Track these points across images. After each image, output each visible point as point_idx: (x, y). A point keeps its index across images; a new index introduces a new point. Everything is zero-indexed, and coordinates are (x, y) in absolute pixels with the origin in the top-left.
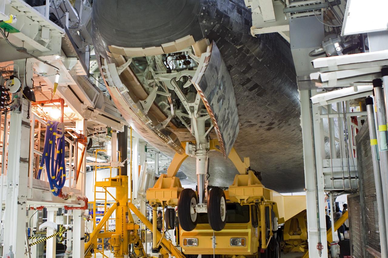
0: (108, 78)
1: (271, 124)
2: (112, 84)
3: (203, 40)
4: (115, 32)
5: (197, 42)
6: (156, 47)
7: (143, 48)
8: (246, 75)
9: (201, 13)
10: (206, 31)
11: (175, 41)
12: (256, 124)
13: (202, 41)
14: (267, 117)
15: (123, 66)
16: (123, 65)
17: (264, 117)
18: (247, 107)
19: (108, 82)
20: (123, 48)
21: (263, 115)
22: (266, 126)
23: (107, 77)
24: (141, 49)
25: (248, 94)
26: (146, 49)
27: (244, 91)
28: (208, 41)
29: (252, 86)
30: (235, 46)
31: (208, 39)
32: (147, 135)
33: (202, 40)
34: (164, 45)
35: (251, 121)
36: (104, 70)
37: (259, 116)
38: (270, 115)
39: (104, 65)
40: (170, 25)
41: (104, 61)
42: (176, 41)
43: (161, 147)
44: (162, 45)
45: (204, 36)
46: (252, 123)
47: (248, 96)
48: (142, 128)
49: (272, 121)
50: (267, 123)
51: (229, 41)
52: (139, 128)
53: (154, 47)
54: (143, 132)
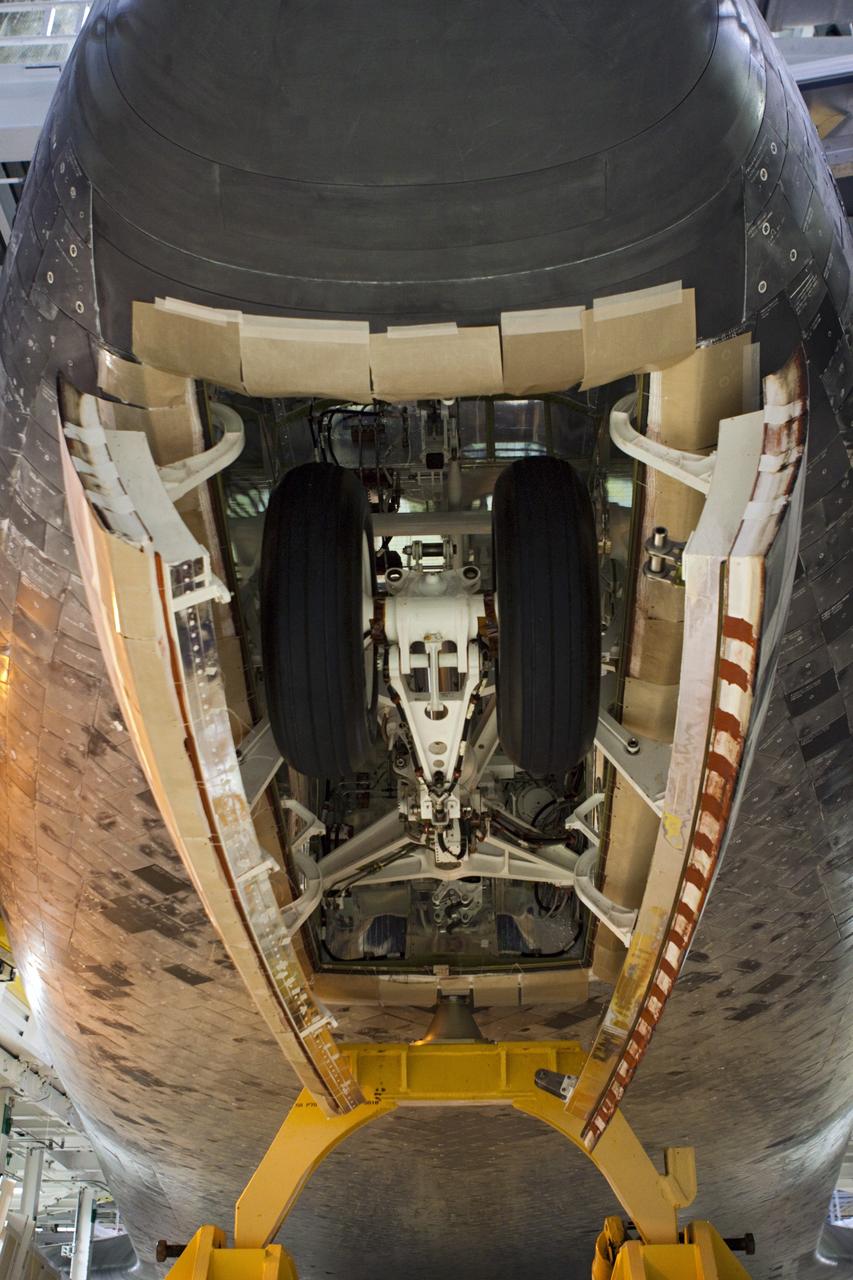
0: (103, 491)
1: (776, 981)
2: (134, 527)
3: (736, 339)
4: (217, 190)
5: (703, 344)
6: (460, 325)
7: (375, 329)
8: (829, 647)
9: (759, 168)
10: (762, 287)
11: (589, 306)
12: (717, 978)
13: (727, 347)
14: (786, 938)
15: (184, 466)
16: (192, 462)
17: (773, 939)
18: (744, 861)
19: (106, 513)
20: (238, 317)
21: (775, 922)
22: (749, 991)
23: (98, 486)
24: (356, 332)
25: (788, 777)
26: (394, 333)
27: (782, 756)
28: (753, 361)
29: (825, 727)
30: (846, 444)
31: (758, 344)
32: (112, 1017)
33: (729, 337)
34: (515, 322)
35: (709, 953)
36: (78, 446)
37: (757, 926)
38: (802, 926)
39: (79, 424)
40: (597, 180)
41: (78, 405)
42: (596, 301)
43: (148, 1092)
44: (505, 317)
45: (748, 319)
46: (704, 968)
47: (781, 791)
48: (107, 966)
49: (784, 968)
50: (762, 975)
51: (832, 402)
52: (90, 969)
53: (450, 329)
54: (97, 993)
